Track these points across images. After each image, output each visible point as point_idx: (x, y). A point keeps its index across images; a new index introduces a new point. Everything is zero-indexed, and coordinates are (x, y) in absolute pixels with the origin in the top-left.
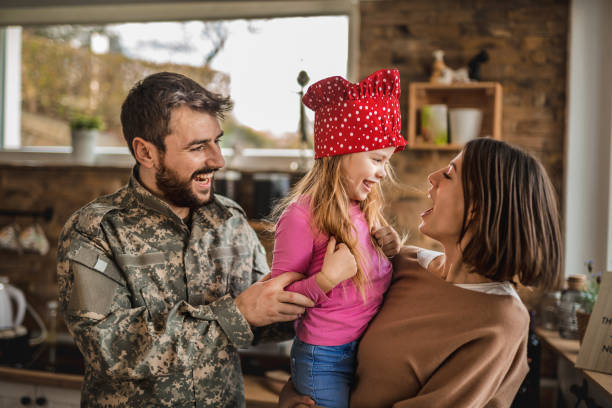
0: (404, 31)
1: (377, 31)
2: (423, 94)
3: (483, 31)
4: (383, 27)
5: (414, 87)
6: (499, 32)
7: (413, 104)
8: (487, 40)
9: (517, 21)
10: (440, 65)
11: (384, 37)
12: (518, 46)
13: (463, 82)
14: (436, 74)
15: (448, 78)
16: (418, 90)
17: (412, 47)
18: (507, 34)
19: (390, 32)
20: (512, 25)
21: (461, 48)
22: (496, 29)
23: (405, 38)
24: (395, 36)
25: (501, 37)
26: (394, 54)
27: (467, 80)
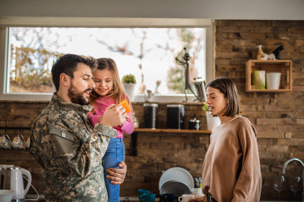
0: (238, 35)
1: (224, 35)
3: (276, 37)
4: (228, 33)
7: (249, 70)
8: (278, 41)
9: (292, 33)
10: (261, 52)
11: (228, 38)
12: (293, 44)
13: (273, 60)
17: (243, 44)
18: (288, 39)
19: (231, 36)
20: (290, 34)
21: (266, 45)
22: (283, 36)
23: (239, 39)
24: (234, 38)
25: (284, 40)
26: (234, 46)
27: (275, 59)
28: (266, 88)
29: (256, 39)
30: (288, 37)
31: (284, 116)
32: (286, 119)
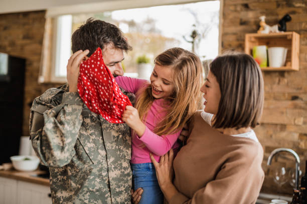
0: (246, 6)
1: (232, 8)
2: (253, 39)
3: (289, 5)
4: (235, 5)
5: (248, 37)
6: (298, 5)
7: (248, 45)
8: (291, 9)
10: (263, 24)
11: (236, 11)
13: (275, 32)
14: (261, 29)
15: (267, 30)
16: (250, 38)
17: (250, 15)
18: (304, 5)
19: (239, 8)
21: (277, 15)
22: (297, 3)
23: (247, 10)
24: (242, 10)
25: (299, 7)
26: (241, 20)
27: (278, 31)
28: (268, 65)
29: (267, 10)
30: (303, 3)
31: (295, 98)
32: (298, 102)
